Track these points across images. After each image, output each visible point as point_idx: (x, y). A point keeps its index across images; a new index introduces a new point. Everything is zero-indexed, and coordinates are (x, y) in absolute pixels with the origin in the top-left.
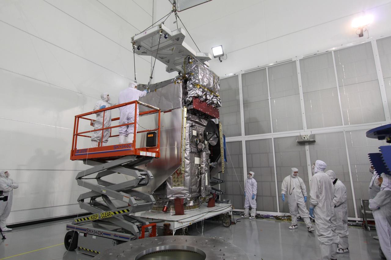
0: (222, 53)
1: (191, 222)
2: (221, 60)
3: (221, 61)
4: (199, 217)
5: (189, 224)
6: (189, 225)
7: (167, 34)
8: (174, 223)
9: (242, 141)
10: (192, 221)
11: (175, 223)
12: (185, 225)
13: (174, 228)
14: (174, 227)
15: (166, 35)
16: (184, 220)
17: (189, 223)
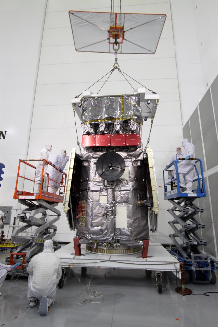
1: (71, 264)
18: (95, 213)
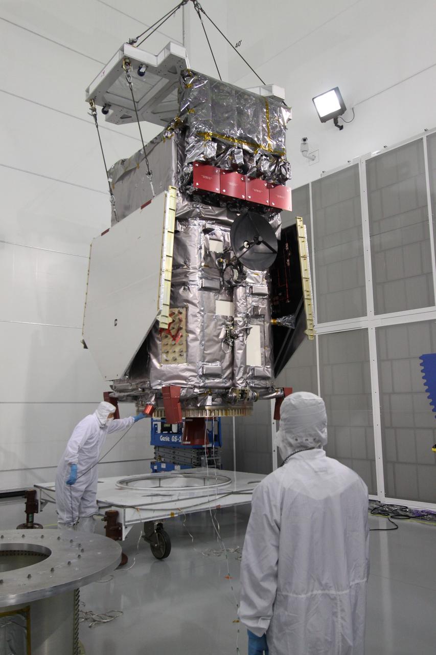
0: (339, 108)
1: (175, 512)
2: (339, 124)
3: (341, 128)
4: (198, 503)
5: (168, 515)
6: (170, 516)
7: (142, 65)
8: (125, 510)
9: (367, 329)
10: (178, 509)
11: (128, 510)
12: (157, 517)
13: (124, 520)
14: (124, 517)
15: (141, 69)
16: (156, 505)
17: (169, 512)
18: (210, 334)
